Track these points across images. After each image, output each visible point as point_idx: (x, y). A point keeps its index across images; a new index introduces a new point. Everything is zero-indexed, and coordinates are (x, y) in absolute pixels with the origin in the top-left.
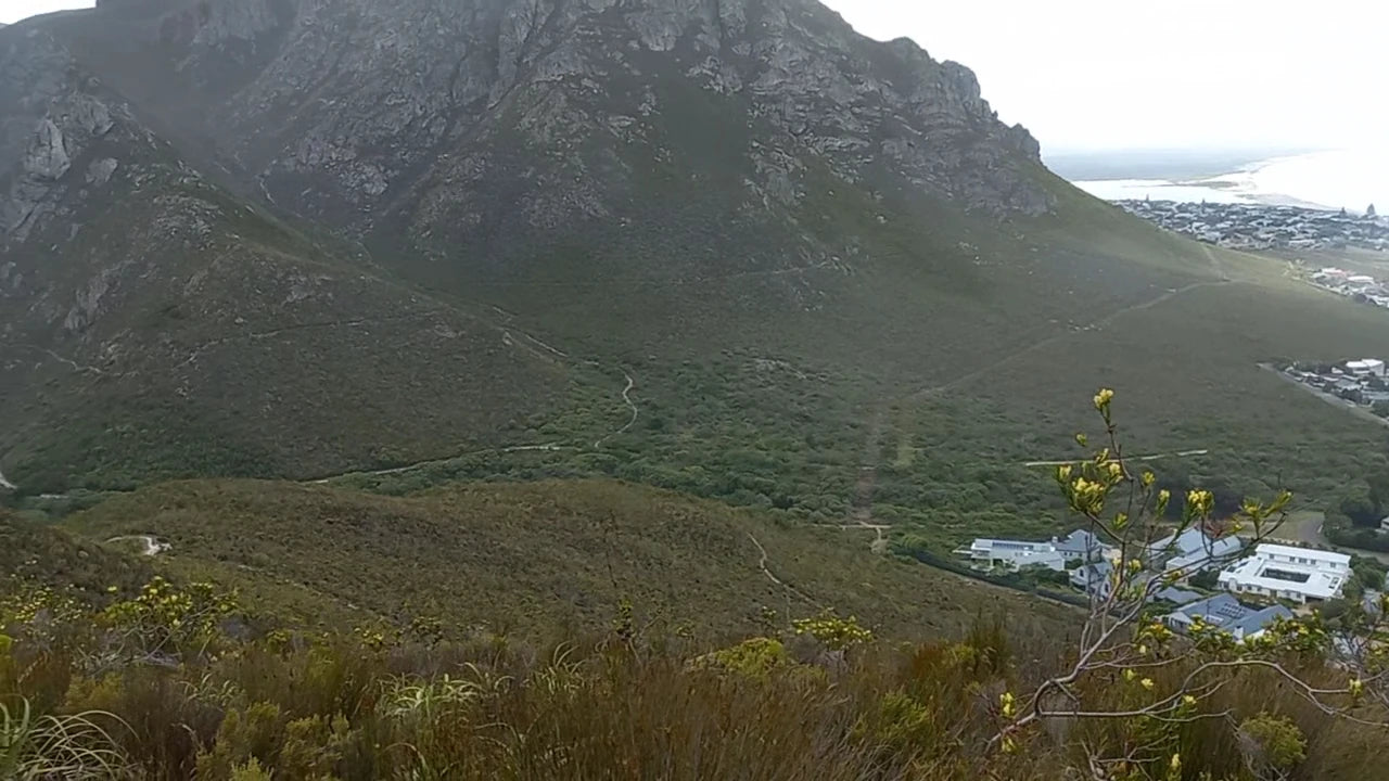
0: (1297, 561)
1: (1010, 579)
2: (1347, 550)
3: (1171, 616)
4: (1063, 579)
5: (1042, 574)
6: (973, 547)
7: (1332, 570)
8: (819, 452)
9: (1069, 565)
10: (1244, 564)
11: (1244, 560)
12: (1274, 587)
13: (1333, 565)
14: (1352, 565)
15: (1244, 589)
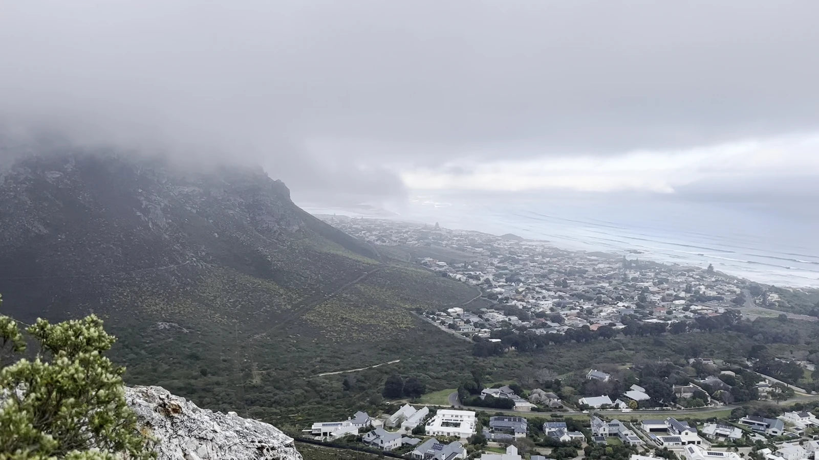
0: (454, 416)
1: (336, 444)
2: (472, 408)
3: (413, 452)
4: (359, 439)
5: (350, 438)
6: (313, 427)
7: (469, 419)
8: (209, 378)
9: (361, 430)
10: (434, 421)
11: (433, 419)
12: (448, 431)
13: (469, 417)
14: (476, 416)
15: (436, 433)
